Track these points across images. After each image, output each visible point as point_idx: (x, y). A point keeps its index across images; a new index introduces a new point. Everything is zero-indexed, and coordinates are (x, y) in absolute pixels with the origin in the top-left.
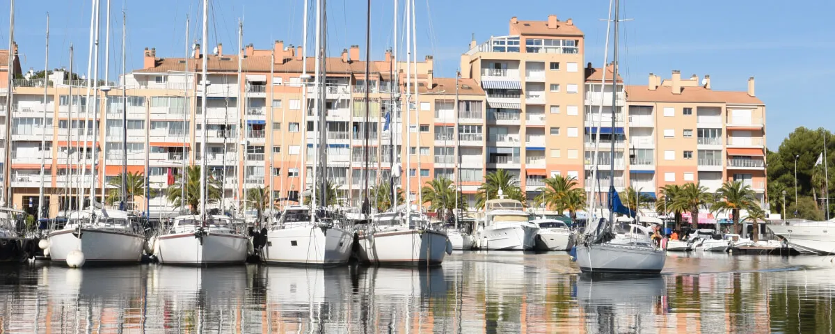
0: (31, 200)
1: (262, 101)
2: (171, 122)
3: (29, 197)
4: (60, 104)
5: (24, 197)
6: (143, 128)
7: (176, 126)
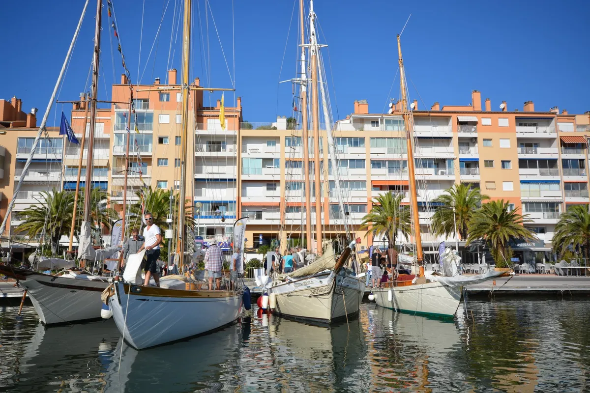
0: (261, 237)
1: (473, 141)
2: (390, 162)
3: (258, 235)
4: (286, 146)
5: (254, 234)
6: (364, 167)
7: (394, 165)
